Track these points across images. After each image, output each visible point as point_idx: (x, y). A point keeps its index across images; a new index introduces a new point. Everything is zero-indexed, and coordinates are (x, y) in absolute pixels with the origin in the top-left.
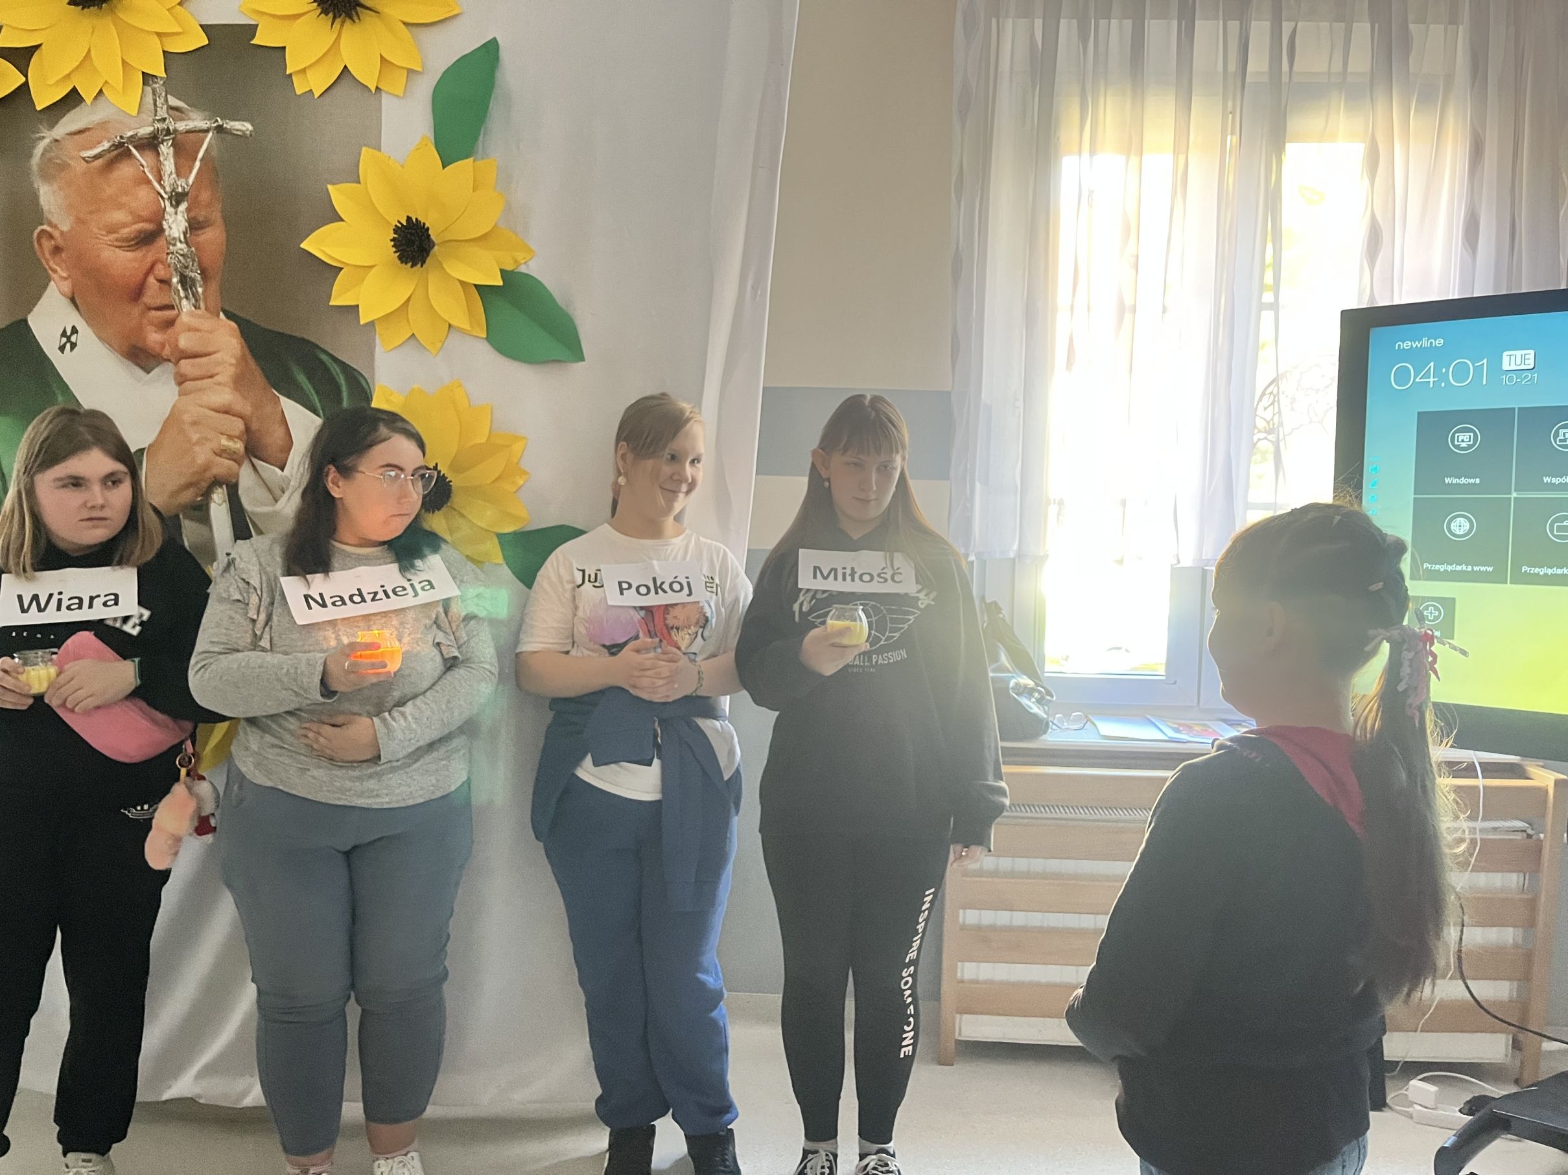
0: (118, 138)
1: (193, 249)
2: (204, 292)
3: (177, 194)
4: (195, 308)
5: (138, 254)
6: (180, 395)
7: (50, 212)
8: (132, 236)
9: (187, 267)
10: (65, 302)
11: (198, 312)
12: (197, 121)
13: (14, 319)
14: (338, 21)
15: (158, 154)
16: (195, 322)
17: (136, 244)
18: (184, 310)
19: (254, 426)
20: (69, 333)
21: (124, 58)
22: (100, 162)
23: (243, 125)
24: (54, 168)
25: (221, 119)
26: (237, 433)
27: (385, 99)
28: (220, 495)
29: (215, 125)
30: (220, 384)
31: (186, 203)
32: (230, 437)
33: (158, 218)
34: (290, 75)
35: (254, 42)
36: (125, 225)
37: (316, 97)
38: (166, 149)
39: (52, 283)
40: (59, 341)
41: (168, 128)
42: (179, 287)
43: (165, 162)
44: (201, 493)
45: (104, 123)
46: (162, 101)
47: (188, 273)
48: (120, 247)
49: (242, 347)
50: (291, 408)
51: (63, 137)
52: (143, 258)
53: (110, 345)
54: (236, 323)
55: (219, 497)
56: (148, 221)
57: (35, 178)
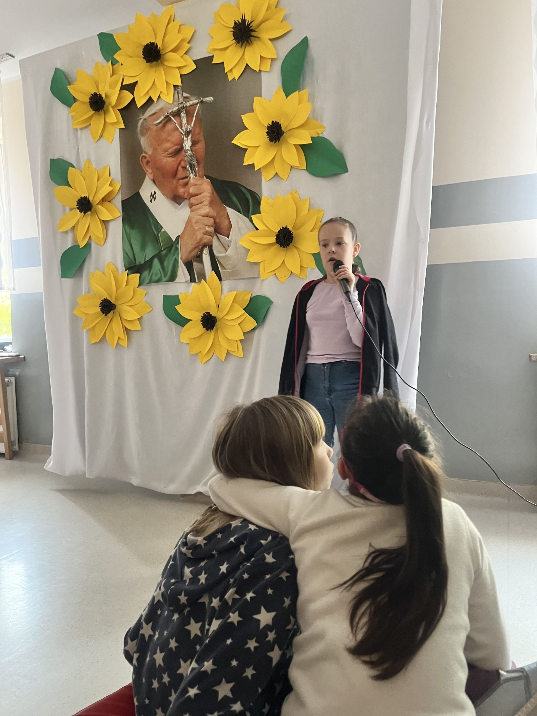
0: (167, 114)
1: (194, 153)
2: (198, 169)
3: (188, 132)
4: (195, 176)
5: (175, 158)
6: (191, 212)
7: (145, 148)
8: (173, 152)
9: (192, 160)
10: (151, 183)
11: (196, 177)
12: (194, 101)
13: (135, 192)
14: (244, 45)
15: (180, 117)
16: (195, 182)
17: (174, 155)
18: (191, 178)
19: (217, 221)
20: (153, 195)
21: (167, 80)
22: (161, 125)
23: (210, 98)
24: (145, 130)
25: (202, 98)
26: (211, 224)
27: (262, 74)
29: (199, 101)
30: (204, 205)
31: (191, 135)
32: (209, 226)
33: (182, 142)
34: (227, 73)
35: (213, 63)
36: (170, 148)
37: (236, 80)
39: (147, 176)
41: (184, 106)
42: (189, 169)
43: (183, 120)
44: (199, 251)
45: (161, 109)
46: (181, 95)
47: (192, 162)
48: (168, 157)
49: (212, 189)
50: (230, 211)
51: (148, 117)
52: (177, 159)
53: (167, 196)
54: (209, 179)
55: (206, 251)
56: (178, 145)
57: (139, 136)
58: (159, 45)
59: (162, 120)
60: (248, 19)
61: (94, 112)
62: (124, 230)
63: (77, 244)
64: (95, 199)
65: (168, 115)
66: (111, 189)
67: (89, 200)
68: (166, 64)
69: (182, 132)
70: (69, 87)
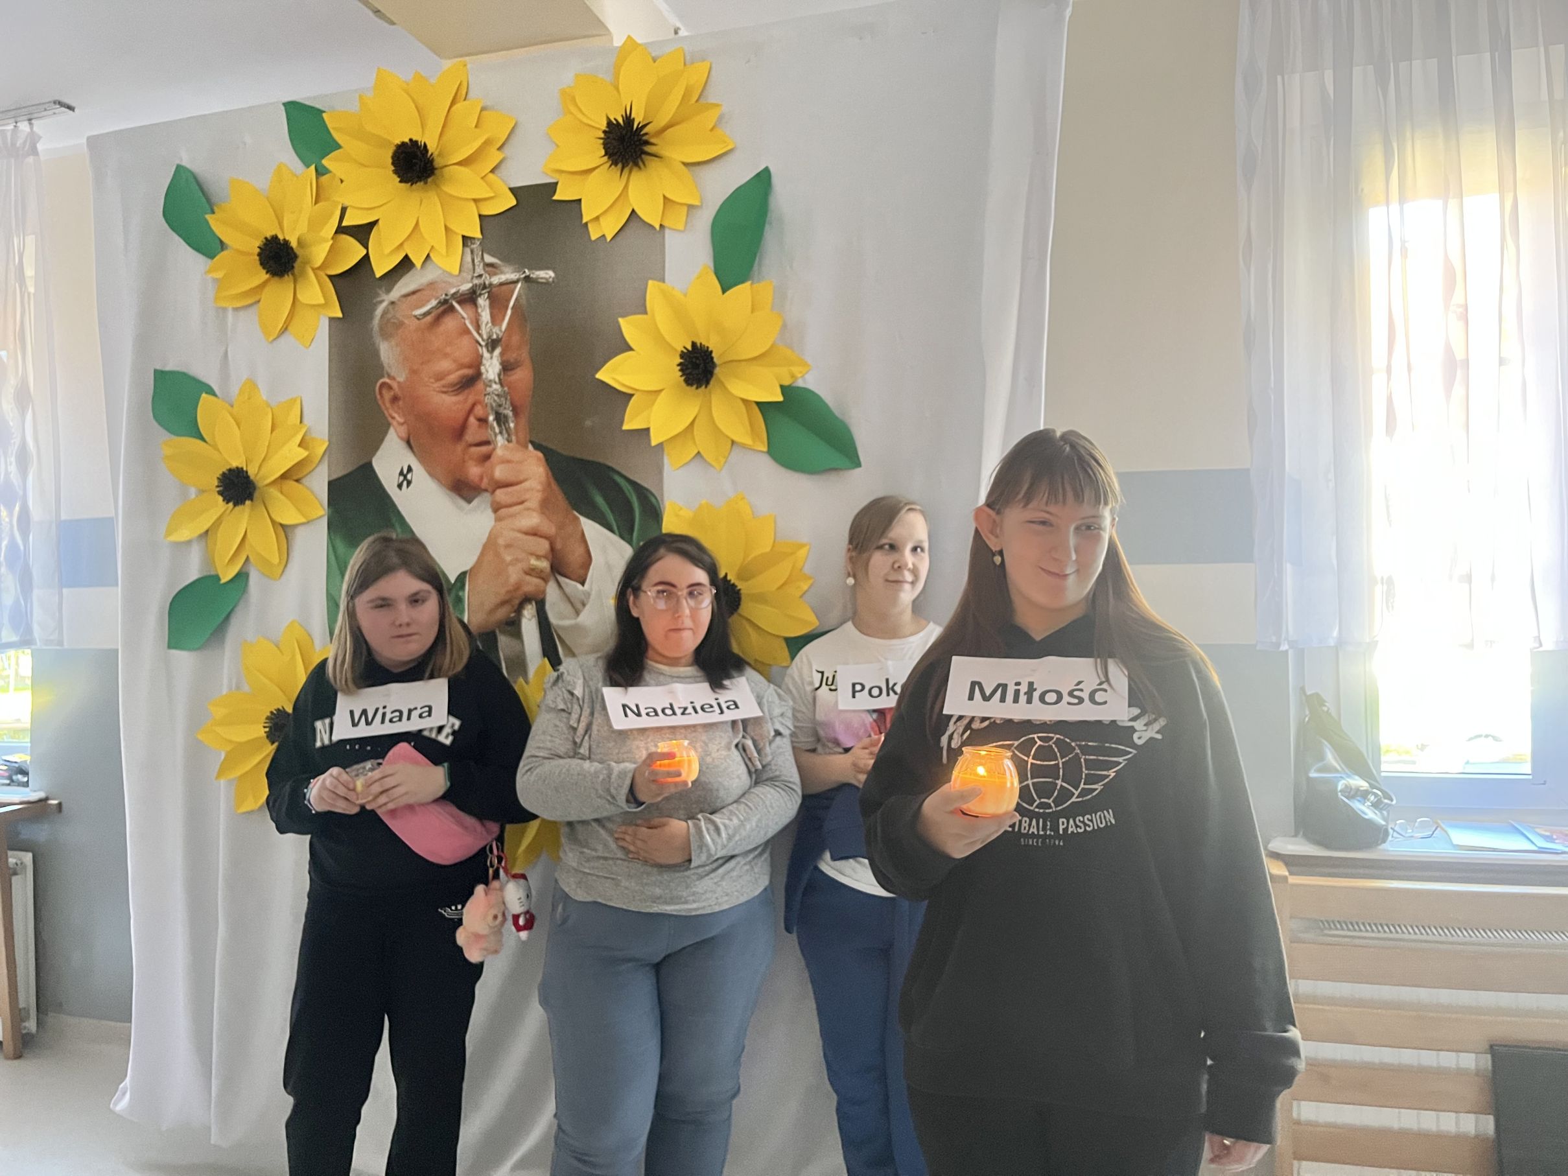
0: (444, 296)
1: (506, 389)
2: (515, 426)
3: (493, 341)
4: (508, 442)
5: (460, 398)
6: (495, 521)
7: (389, 367)
8: (456, 381)
9: (500, 406)
10: (403, 445)
11: (511, 445)
12: (509, 275)
13: (361, 463)
14: (626, 171)
15: (477, 306)
16: (508, 455)
17: (458, 389)
18: (499, 444)
19: (558, 546)
20: (405, 471)
21: (448, 225)
22: (429, 318)
23: (547, 273)
24: (391, 327)
25: (529, 269)
26: (544, 553)
27: (668, 234)
28: (530, 611)
29: (523, 276)
30: (528, 509)
31: (500, 348)
32: (538, 557)
33: (477, 364)
34: (586, 224)
35: (555, 197)
36: (449, 373)
37: (608, 240)
38: (483, 302)
39: (392, 431)
40: (396, 479)
41: (485, 283)
42: (495, 424)
43: (483, 314)
44: (514, 610)
45: (431, 284)
46: (479, 259)
47: (501, 410)
48: (445, 392)
49: (548, 474)
50: (590, 528)
51: (399, 300)
52: (466, 400)
53: (439, 480)
54: (542, 452)
55: (529, 613)
56: (470, 367)
57: (378, 339)
58: (432, 148)
59: (432, 308)
60: (638, 118)
61: (268, 276)
62: (331, 548)
63: (213, 573)
64: (264, 473)
65: (447, 298)
66: (302, 454)
67: (248, 477)
68: (448, 189)
69: (480, 340)
70: (208, 217)
